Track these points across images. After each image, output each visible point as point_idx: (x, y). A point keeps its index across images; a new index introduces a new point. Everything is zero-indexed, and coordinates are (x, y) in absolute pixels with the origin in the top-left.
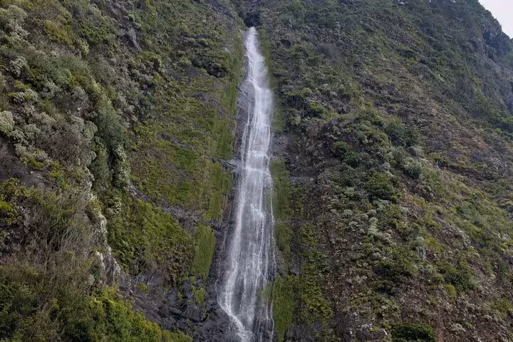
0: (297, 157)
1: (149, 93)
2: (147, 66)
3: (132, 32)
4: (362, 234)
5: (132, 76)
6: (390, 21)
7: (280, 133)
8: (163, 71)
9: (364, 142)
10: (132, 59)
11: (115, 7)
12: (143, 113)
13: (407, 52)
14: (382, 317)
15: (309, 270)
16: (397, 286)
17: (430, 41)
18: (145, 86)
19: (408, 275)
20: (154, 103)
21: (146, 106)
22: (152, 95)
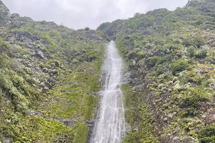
0: (136, 79)
1: (55, 76)
2: (52, 65)
3: (40, 52)
4: (171, 91)
5: (44, 71)
6: (184, 14)
7: (125, 72)
8: (62, 66)
9: (167, 52)
10: (42, 63)
11: (30, 44)
12: (51, 85)
13: (197, 23)
14: (189, 130)
15: (143, 125)
16: (197, 109)
17: (209, 15)
18: (52, 74)
19: (205, 100)
20: (58, 80)
21: (52, 81)
22: (57, 77)
